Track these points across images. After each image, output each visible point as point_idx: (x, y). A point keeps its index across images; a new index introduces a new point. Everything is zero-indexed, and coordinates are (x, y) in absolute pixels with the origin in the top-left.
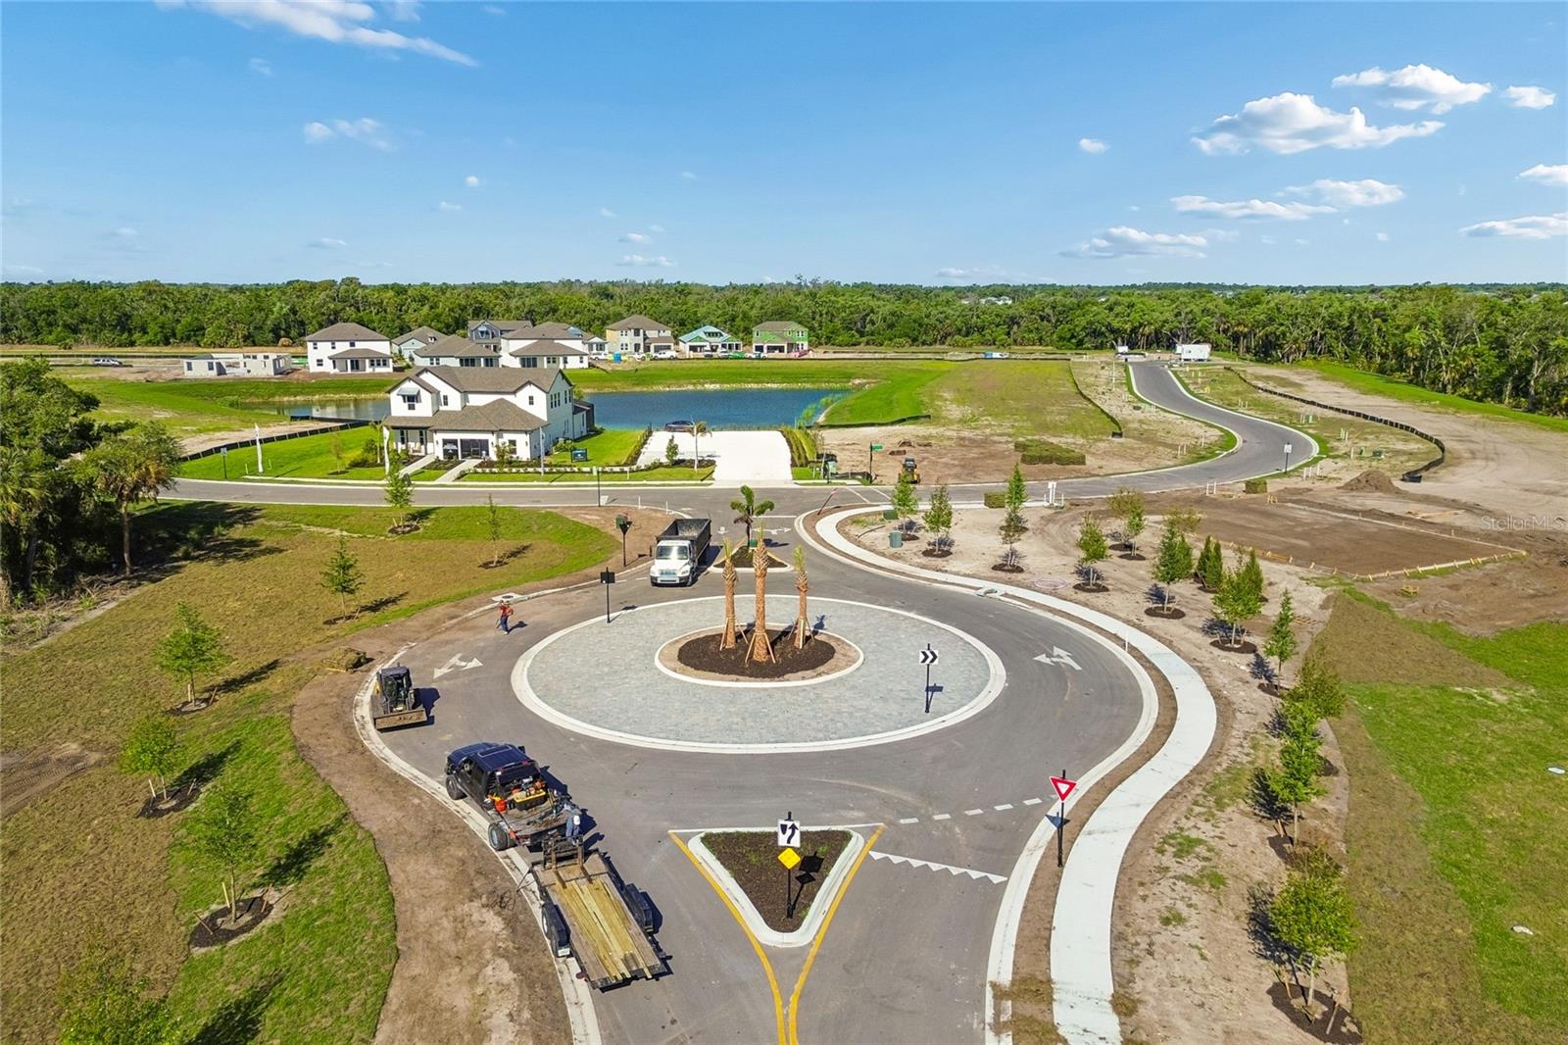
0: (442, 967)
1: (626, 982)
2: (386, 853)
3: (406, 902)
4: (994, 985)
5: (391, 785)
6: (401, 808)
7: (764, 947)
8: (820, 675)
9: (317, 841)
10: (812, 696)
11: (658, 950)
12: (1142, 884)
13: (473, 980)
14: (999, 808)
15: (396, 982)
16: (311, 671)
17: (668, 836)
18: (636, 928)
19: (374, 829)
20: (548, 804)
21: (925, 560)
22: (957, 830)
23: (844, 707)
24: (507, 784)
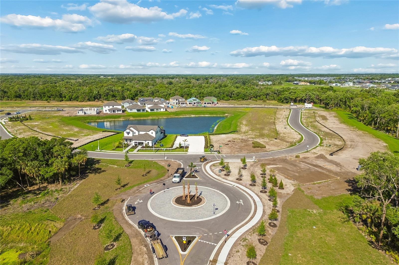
0: (138, 255)
1: (162, 258)
2: (130, 238)
3: (133, 246)
4: (210, 260)
5: (130, 226)
6: (131, 230)
7: (181, 254)
8: (198, 206)
9: (120, 235)
10: (196, 210)
11: (166, 254)
12: (236, 246)
13: (142, 257)
14: (220, 233)
15: (133, 257)
16: (115, 202)
17: (170, 236)
18: (164, 251)
19: (128, 234)
20: (153, 231)
21: (224, 177)
22: (212, 236)
23: (201, 213)
24: (147, 228)
